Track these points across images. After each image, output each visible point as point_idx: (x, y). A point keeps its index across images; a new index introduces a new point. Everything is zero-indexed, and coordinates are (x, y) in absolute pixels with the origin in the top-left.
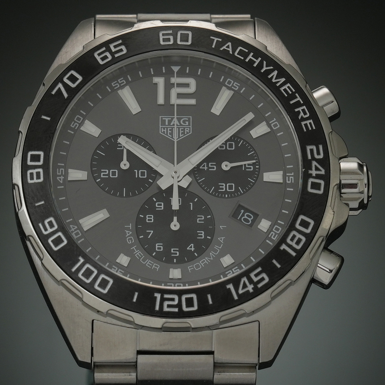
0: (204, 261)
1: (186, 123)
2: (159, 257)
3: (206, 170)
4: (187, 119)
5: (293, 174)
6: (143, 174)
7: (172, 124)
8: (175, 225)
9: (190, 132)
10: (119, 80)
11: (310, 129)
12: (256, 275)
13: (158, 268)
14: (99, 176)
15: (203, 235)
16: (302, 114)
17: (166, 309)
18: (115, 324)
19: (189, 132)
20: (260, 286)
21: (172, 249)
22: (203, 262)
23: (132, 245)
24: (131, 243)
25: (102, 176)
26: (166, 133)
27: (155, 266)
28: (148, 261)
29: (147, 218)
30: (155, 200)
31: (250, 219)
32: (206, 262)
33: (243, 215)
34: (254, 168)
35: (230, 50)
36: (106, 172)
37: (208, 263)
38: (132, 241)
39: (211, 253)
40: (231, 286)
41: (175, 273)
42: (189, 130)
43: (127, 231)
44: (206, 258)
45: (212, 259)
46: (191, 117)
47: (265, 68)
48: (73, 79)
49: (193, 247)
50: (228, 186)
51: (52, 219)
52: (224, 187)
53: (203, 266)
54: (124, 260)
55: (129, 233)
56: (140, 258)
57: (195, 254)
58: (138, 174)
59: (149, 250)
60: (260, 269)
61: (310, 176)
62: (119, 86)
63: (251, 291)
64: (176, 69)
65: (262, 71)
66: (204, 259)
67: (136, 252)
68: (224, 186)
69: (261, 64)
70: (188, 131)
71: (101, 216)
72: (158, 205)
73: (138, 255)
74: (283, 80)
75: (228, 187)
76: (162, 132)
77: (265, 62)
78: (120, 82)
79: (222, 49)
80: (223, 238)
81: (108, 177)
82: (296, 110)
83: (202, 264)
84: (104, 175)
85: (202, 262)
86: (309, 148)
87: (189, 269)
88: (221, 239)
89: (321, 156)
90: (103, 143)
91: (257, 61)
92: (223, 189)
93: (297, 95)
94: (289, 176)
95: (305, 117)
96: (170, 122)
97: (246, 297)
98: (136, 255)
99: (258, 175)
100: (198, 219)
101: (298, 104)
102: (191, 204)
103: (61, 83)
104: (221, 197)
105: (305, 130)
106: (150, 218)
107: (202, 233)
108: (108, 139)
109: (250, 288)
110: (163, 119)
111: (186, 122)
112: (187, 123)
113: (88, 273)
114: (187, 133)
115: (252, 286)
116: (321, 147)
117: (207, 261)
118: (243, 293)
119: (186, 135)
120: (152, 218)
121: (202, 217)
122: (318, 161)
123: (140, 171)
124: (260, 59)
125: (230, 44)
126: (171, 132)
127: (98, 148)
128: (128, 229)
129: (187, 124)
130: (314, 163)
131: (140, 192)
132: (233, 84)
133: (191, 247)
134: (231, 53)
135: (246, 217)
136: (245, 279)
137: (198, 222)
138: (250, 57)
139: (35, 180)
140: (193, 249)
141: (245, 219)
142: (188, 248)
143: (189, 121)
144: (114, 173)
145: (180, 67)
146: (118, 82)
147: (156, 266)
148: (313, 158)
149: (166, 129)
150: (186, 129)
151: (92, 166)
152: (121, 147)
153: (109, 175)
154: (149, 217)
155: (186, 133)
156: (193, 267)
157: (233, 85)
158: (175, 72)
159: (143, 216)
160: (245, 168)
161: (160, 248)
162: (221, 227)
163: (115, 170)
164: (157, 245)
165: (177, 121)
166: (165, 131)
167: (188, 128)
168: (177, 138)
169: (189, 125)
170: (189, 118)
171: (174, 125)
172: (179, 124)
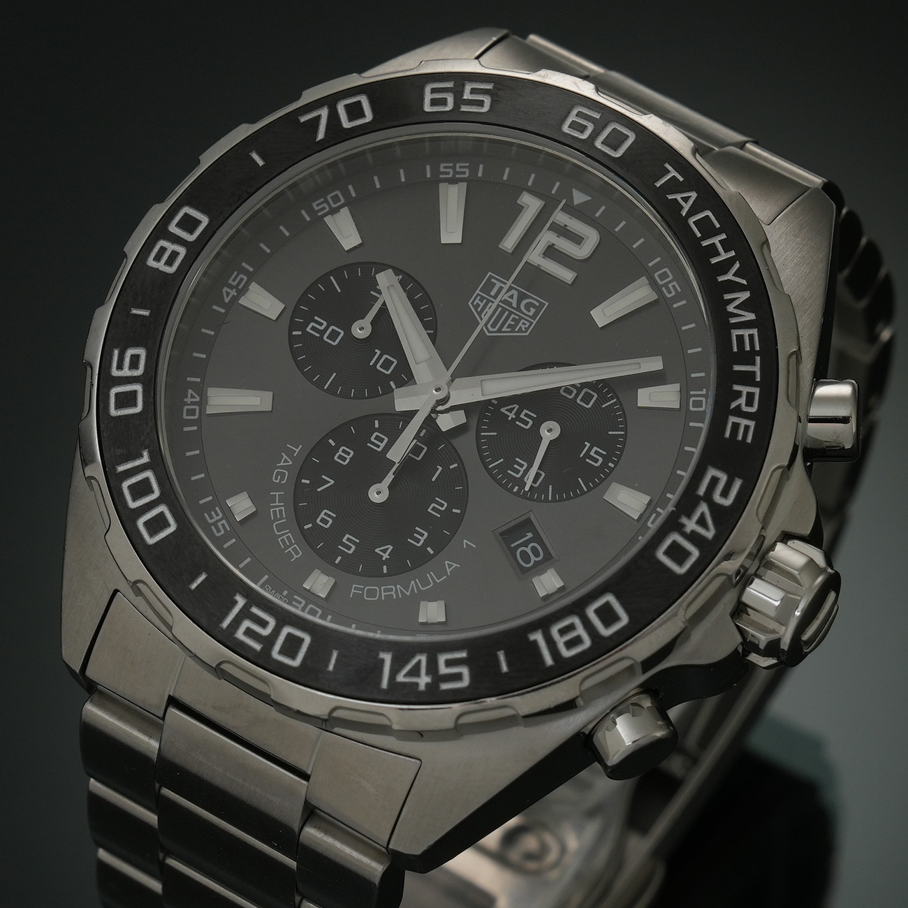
0: (391, 590)
1: (529, 311)
2: (311, 538)
3: (510, 419)
4: (537, 304)
6: (387, 364)
8: (378, 494)
9: (526, 332)
10: (458, 165)
11: (740, 438)
12: (449, 663)
13: (295, 556)
14: (302, 327)
15: (423, 539)
16: (742, 401)
17: (240, 634)
19: (524, 330)
20: (445, 686)
21: (347, 536)
23: (278, 487)
24: (278, 481)
25: (308, 329)
26: (479, 310)
27: (294, 549)
28: (288, 533)
29: (340, 453)
30: (377, 426)
31: (533, 558)
32: (393, 593)
33: (525, 544)
34: (604, 464)
35: (686, 207)
36: (321, 324)
37: (395, 597)
38: (282, 479)
39: (413, 582)
40: (387, 658)
41: (320, 583)
42: (527, 326)
43: (285, 457)
44: (398, 586)
45: (408, 594)
46: (547, 304)
47: (729, 276)
48: (354, 112)
49: (389, 551)
51: (142, 352)
52: (522, 470)
53: (383, 599)
54: (241, 506)
55: (286, 461)
56: (276, 519)
57: (385, 567)
58: (378, 359)
59: (302, 514)
60: (463, 655)
61: (679, 528)
62: (451, 176)
63: (422, 687)
64: (579, 198)
65: (721, 279)
66: (393, 587)
67: (277, 504)
68: (524, 468)
69: (727, 264)
70: (523, 327)
71: (254, 401)
72: (377, 438)
73: (275, 512)
74: (751, 316)
76: (475, 304)
77: (737, 265)
78: (458, 169)
79: (670, 197)
80: (455, 565)
81: (318, 335)
82: (736, 388)
83: (383, 594)
84: (313, 328)
85: (385, 590)
86: (712, 472)
87: (353, 591)
88: (450, 566)
89: (727, 502)
90: (351, 267)
91: (724, 256)
92: (518, 471)
93: (758, 359)
94: (658, 514)
95: (745, 409)
97: (404, 695)
98: (271, 510)
99: (602, 480)
100: (433, 505)
101: (747, 379)
102: (440, 468)
103: (329, 108)
104: (504, 487)
105: (727, 434)
106: (344, 456)
107: (422, 535)
108: (365, 265)
109: (424, 680)
110: (493, 280)
111: (531, 309)
112: (533, 310)
113: (141, 489)
114: (520, 331)
115: (429, 679)
116: (738, 484)
117: (396, 593)
118: (404, 684)
119: (516, 332)
120: (348, 457)
121: (442, 505)
122: (714, 508)
123: (385, 356)
124: (732, 253)
125: (694, 195)
127: (337, 272)
128: (290, 453)
129: (531, 314)
130: (703, 508)
131: (359, 396)
132: (670, 282)
133: (384, 551)
134: (684, 213)
135: (528, 550)
136: (422, 658)
138: (716, 240)
139: (161, 266)
140: (386, 556)
141: (524, 554)
142: (377, 550)
143: (538, 309)
144: (334, 335)
145: (589, 198)
146: (454, 168)
147: (296, 551)
148: (708, 497)
149: (485, 301)
150: (523, 321)
151: (303, 299)
152: (376, 291)
153: (322, 332)
154: (344, 451)
155: (516, 330)
156: (362, 590)
157: (666, 285)
158: (575, 204)
159: (333, 444)
160: (588, 455)
161: (326, 522)
162: (465, 541)
163: (339, 330)
164: (323, 513)
165: (515, 297)
166: (482, 305)
167: (527, 320)
168: (495, 329)
169: (534, 317)
170: (542, 305)
171: (505, 302)
172: (514, 305)
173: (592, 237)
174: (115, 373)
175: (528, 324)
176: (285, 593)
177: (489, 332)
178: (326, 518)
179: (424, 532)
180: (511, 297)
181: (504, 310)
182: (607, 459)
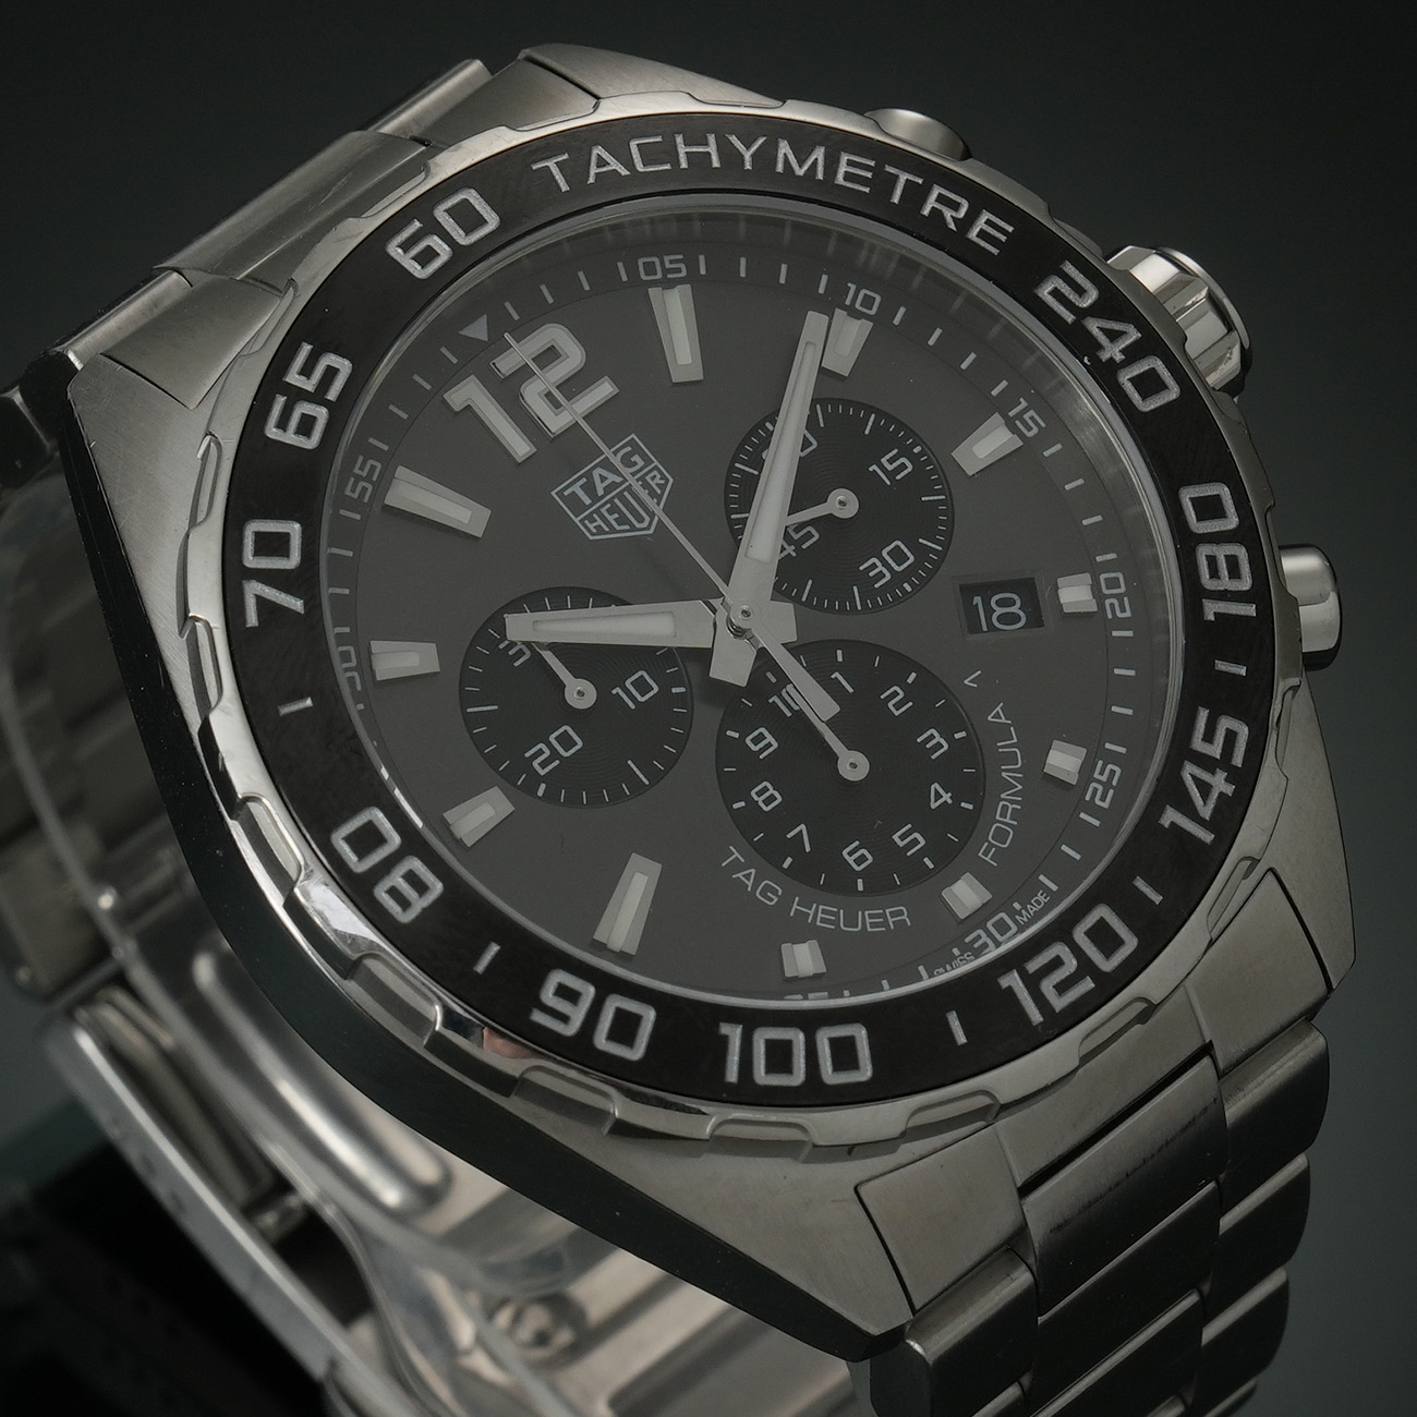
0: (1005, 808)
1: (635, 463)
2: (879, 885)
3: (794, 554)
4: (629, 449)
5: (1024, 404)
6: (642, 686)
7: (600, 492)
8: (853, 765)
9: (668, 480)
10: (356, 471)
11: (1003, 238)
12: (1209, 737)
13: (905, 917)
14: (535, 779)
15: (938, 739)
16: (948, 214)
17: (1059, 1003)
18: (924, 1152)
19: (663, 482)
20: (1238, 760)
21: (896, 837)
22: (1005, 811)
23: (785, 902)
24: (776, 898)
25: (542, 772)
26: (607, 529)
27: (893, 914)
28: (863, 914)
29: (760, 800)
30: (736, 735)
31: (1015, 609)
32: (1011, 807)
33: (989, 611)
34: (913, 458)
35: (614, 165)
36: (541, 752)
37: (1019, 807)
38: (775, 892)
39: (1004, 774)
40: (1171, 816)
41: (966, 894)
42: (659, 476)
43: (740, 875)
44: (1003, 796)
45: (1020, 787)
46: (633, 436)
47: (747, 154)
48: (271, 545)
49: (940, 789)
50: (887, 558)
51: (556, 979)
52: (880, 568)
53: (1015, 823)
54: (803, 958)
55: (748, 877)
56: (836, 923)
57: (964, 805)
58: (633, 692)
59: (840, 882)
60: (1203, 715)
61: (1114, 366)
62: (370, 487)
63: (1229, 789)
64: (478, 330)
65: (748, 166)
66: (1001, 804)
67: (811, 912)
68: (879, 564)
69: (726, 150)
70: (658, 480)
71: (638, 882)
72: (756, 741)
73: (823, 920)
74: (819, 154)
75: (890, 561)
76: (594, 531)
77: (734, 139)
78: (364, 474)
79: (591, 180)
80: (998, 709)
81: (557, 762)
82: (926, 212)
83: (1007, 820)
84: (543, 765)
85: (1003, 815)
86: (1045, 292)
87: (987, 859)
88: (997, 716)
89: (1092, 295)
90: (465, 678)
91: (712, 149)
92: (881, 575)
93: (889, 169)
94: (1020, 416)
95: (962, 214)
96: (589, 488)
97: (1230, 817)
98: (818, 923)
99: (939, 471)
100: (890, 705)
101: (915, 195)
102: (836, 675)
104: (898, 601)
105: (995, 251)
106: (766, 796)
107: (932, 737)
108: (470, 656)
109: (1220, 783)
110: (566, 493)
111: (633, 459)
112: (636, 458)
113: (779, 1057)
114: (662, 487)
115: (1221, 776)
116: (1069, 269)
117: (1012, 802)
118: (1216, 810)
119: (663, 493)
120: (771, 791)
121: (896, 694)
122: (1094, 311)
123: (628, 684)
124: (712, 139)
125: (598, 151)
126: (616, 516)
127: (465, 700)
128: (737, 866)
129: (641, 463)
130: (1094, 326)
131: (681, 743)
132: (662, 263)
133: (938, 796)
134: (624, 172)
135: (999, 611)
136: (1189, 771)
137: (897, 713)
138: (682, 150)
139: (420, 903)
140: (947, 797)
141: (1003, 619)
142: (934, 805)
143: (636, 450)
144: (566, 741)
145: (485, 318)
146: (358, 478)
147: (896, 914)
148: (1081, 314)
149: (595, 515)
150: (648, 478)
151: (493, 761)
152: (520, 653)
153: (555, 755)
154: (759, 794)
155: (659, 492)
156: (991, 846)
157: (666, 271)
158: (486, 339)
159: (743, 804)
160: (891, 475)
161: (862, 859)
162: (966, 682)
163: (561, 730)
164: (847, 857)
165: (605, 473)
166: (599, 522)
167: (650, 471)
168: (647, 519)
169: (648, 461)
170: (632, 443)
171: (608, 490)
172: (618, 480)
173: (554, 334)
174: (570, 1030)
175: (655, 473)
176: (956, 951)
177: (648, 528)
178: (855, 856)
179: (929, 733)
180: (603, 479)
181: (620, 496)
182: (906, 452)
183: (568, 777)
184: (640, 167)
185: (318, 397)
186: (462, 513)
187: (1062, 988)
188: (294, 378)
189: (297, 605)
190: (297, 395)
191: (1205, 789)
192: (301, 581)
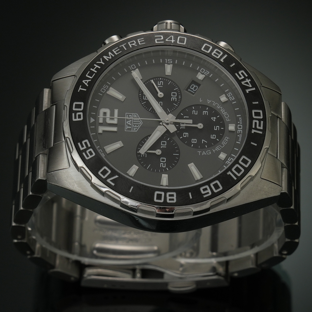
2: (220, 137)
4: (127, 115)
5: (166, 60)
6: (164, 143)
7: (131, 125)
8: (200, 126)
9: (137, 114)
11: (144, 40)
12: (240, 76)
13: (228, 138)
14: (165, 169)
15: (205, 112)
16: (133, 44)
17: (261, 128)
20: (246, 75)
21: (215, 129)
22: (224, 112)
23: (212, 152)
24: (210, 152)
25: (165, 167)
26: (137, 128)
27: (226, 139)
28: (223, 143)
29: (194, 142)
30: (182, 137)
31: (194, 86)
33: (192, 90)
34: (161, 80)
35: (88, 81)
36: (162, 164)
37: (225, 110)
38: (209, 152)
39: (218, 108)
40: (247, 91)
41: (232, 127)
42: (135, 115)
43: (203, 154)
44: (221, 111)
45: (222, 107)
46: (126, 113)
47: (102, 62)
48: (104, 172)
49: (213, 118)
50: (173, 96)
51: (201, 189)
52: (174, 98)
54: (222, 156)
55: (204, 153)
56: (221, 147)
57: (218, 117)
58: (164, 145)
59: (215, 142)
60: (236, 74)
61: (176, 42)
62: (103, 154)
63: (250, 80)
64: (92, 120)
67: (216, 149)
68: (173, 98)
69: (99, 64)
71: (192, 167)
72: (185, 135)
73: (219, 149)
74: (110, 53)
75: (174, 96)
76: (136, 130)
77: (98, 62)
79: (87, 85)
80: (208, 100)
81: (165, 164)
82: (131, 47)
83: (225, 113)
84: (164, 166)
85: (224, 113)
86: (157, 42)
87: (229, 120)
88: (209, 102)
89: (162, 36)
90: (142, 165)
91: (97, 66)
92: (175, 99)
93: (120, 46)
94: (167, 62)
95: (135, 43)
96: (129, 125)
97: (254, 83)
99: (166, 78)
100: (195, 114)
101: (127, 46)
102: (184, 117)
104: (181, 100)
105: (145, 43)
106: (194, 141)
107: (204, 112)
108: (140, 162)
109: (248, 81)
110: (127, 129)
113: (238, 170)
114: (137, 116)
115: (247, 79)
116: (156, 36)
117: (223, 110)
118: (251, 85)
119: (138, 117)
120: (194, 140)
121: (194, 112)
122: (165, 38)
123: (162, 145)
125: (84, 81)
126: (136, 125)
127: (145, 168)
128: (201, 153)
129: (131, 116)
130: (167, 40)
131: (176, 145)
133: (214, 119)
134: (90, 80)
135: (193, 88)
136: (243, 83)
137: (197, 114)
138: (93, 70)
139: (175, 198)
140: (215, 118)
141: (195, 89)
142: (214, 121)
143: (129, 115)
144: (163, 160)
145: (91, 117)
148: (163, 40)
149: (133, 128)
151: (157, 172)
152: (145, 155)
154: (193, 142)
156: (227, 118)
157: (105, 89)
158: (94, 120)
159: (193, 145)
160: (161, 85)
161: (214, 136)
162: (200, 101)
163: (161, 159)
164: (212, 138)
165: (128, 122)
166: (135, 128)
167: (133, 116)
168: (140, 122)
169: (132, 115)
170: (127, 114)
171: (131, 123)
172: (131, 121)
173: (102, 111)
174: (210, 194)
175: (134, 115)
176: (238, 136)
177: (141, 123)
178: (213, 137)
179: (203, 112)
180: (129, 122)
181: (133, 122)
182: (160, 81)
183: (168, 164)
184: (91, 78)
185: (88, 148)
186: (118, 145)
187: (260, 126)
188: (82, 149)
189: (117, 176)
190: (85, 151)
191: (247, 83)
192: (114, 173)
